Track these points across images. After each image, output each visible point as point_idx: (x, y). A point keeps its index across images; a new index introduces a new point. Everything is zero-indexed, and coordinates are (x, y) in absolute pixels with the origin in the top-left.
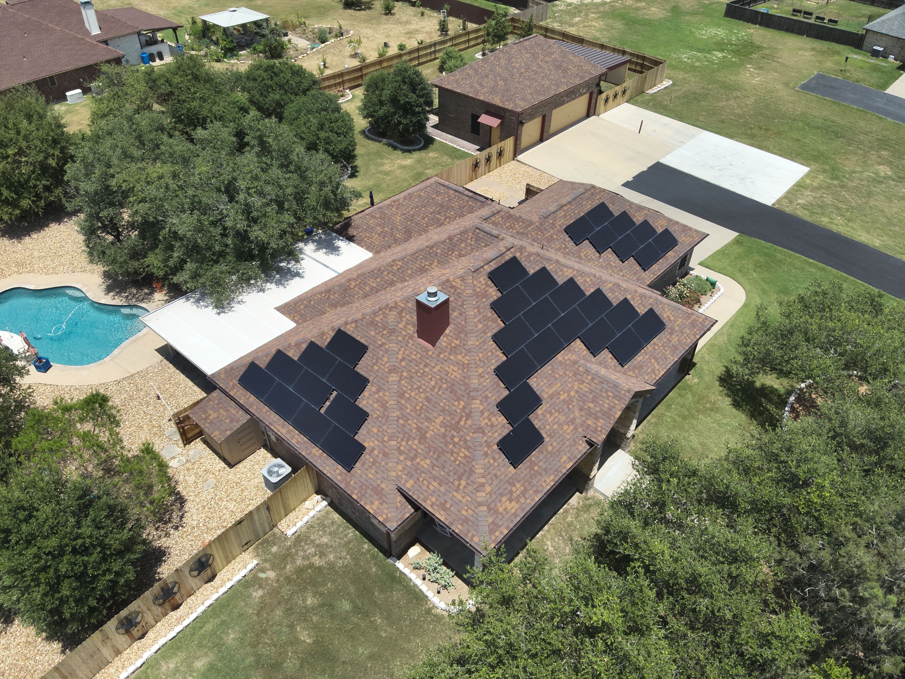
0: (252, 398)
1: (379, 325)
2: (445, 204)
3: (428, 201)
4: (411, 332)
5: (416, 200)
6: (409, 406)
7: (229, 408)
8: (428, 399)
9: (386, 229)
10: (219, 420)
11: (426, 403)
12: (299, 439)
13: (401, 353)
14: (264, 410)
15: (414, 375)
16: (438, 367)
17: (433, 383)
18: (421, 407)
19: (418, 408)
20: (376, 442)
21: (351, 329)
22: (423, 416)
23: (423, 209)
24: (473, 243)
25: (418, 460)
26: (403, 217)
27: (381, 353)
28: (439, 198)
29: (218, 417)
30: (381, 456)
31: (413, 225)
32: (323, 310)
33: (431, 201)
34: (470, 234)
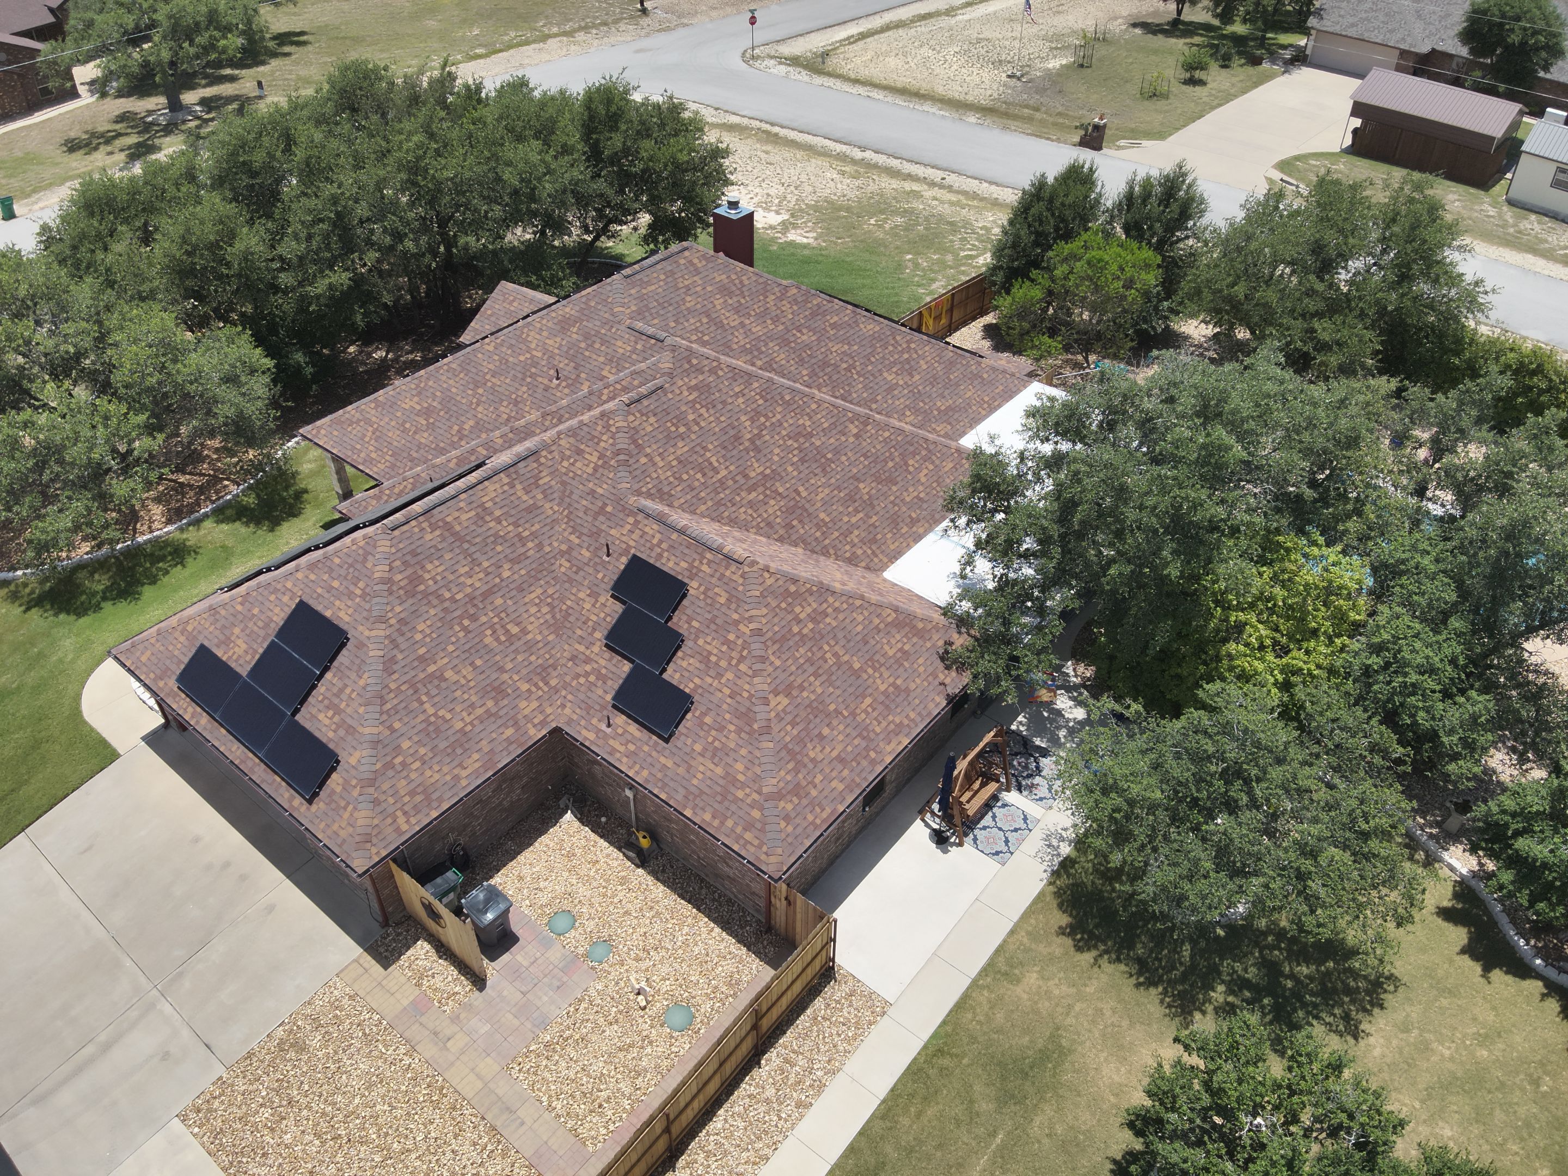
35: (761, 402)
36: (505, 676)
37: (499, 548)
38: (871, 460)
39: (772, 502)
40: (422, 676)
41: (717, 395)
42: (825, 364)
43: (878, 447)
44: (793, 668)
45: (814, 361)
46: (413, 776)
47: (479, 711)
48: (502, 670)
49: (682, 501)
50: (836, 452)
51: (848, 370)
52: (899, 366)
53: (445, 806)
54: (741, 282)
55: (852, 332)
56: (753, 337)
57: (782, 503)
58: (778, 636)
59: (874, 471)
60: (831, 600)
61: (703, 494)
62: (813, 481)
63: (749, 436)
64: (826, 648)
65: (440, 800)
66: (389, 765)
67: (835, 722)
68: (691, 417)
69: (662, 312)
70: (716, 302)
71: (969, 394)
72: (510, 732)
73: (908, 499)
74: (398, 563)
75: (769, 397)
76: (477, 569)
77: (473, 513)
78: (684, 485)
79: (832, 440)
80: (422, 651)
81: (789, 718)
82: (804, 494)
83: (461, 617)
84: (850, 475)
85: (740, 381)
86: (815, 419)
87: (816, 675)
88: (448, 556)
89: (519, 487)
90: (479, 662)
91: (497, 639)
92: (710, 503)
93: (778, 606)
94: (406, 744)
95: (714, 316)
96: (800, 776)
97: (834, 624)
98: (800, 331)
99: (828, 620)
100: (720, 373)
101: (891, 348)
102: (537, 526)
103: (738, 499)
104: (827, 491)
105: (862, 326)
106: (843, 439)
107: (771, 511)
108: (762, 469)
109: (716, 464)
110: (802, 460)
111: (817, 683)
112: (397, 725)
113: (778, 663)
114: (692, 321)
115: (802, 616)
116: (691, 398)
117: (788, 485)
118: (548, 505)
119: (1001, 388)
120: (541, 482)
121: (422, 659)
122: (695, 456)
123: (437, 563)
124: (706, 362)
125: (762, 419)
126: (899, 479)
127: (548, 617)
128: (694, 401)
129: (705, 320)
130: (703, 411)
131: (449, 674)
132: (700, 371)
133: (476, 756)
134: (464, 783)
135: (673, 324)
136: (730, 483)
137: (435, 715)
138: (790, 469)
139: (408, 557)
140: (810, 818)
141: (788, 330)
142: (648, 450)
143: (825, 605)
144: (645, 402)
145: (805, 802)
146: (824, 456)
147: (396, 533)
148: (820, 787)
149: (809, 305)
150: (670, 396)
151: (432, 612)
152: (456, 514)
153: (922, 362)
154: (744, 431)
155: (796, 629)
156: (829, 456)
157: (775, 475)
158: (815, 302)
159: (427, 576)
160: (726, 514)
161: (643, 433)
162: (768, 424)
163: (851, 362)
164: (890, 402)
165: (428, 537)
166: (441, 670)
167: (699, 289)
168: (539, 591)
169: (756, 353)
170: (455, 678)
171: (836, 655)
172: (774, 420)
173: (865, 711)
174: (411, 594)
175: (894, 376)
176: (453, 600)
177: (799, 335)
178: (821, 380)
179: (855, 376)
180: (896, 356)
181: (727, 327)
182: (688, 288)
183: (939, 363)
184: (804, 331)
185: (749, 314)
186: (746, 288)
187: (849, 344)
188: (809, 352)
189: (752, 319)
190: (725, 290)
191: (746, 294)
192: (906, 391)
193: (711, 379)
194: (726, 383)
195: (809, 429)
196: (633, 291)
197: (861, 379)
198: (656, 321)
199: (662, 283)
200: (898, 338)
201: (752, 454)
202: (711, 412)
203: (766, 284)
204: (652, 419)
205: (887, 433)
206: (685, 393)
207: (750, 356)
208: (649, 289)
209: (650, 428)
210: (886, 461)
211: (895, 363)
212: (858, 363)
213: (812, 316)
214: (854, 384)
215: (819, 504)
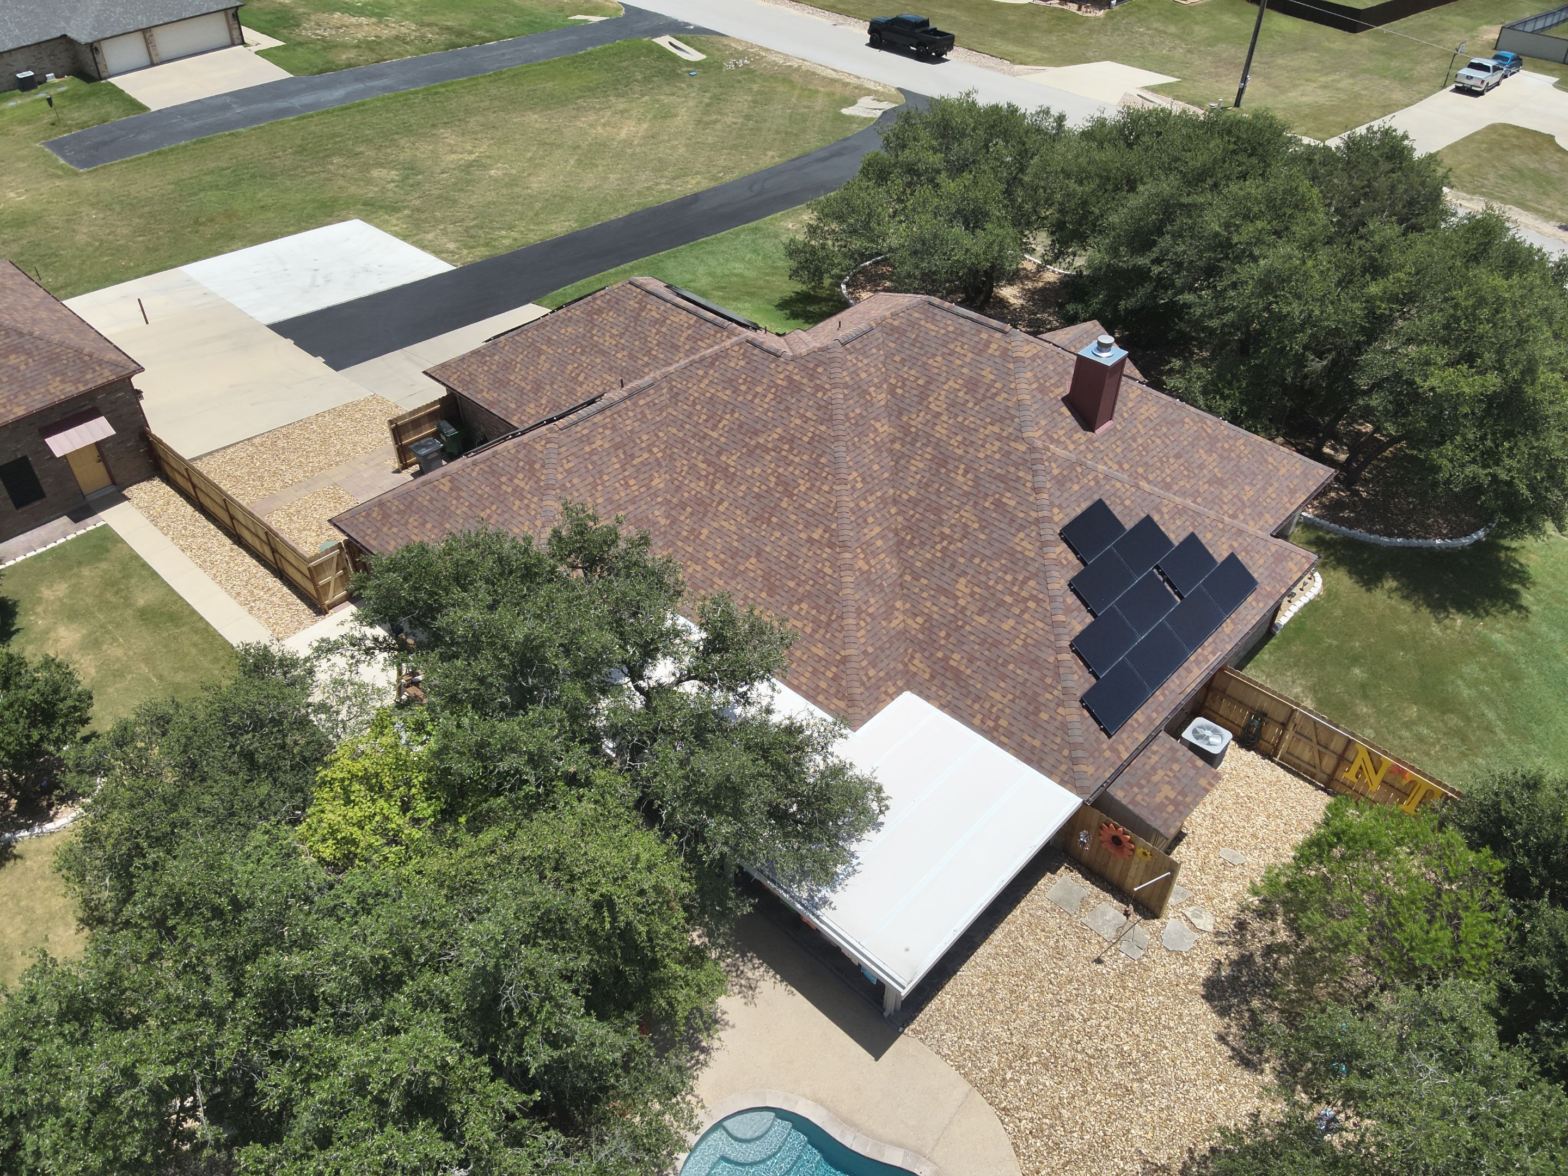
0: (1139, 716)
1: (1065, 473)
2: (618, 439)
3: (593, 463)
4: (1084, 439)
5: (575, 481)
6: (1182, 483)
7: (1148, 767)
8: (1178, 456)
10: (1174, 781)
11: (1182, 461)
12: (1210, 649)
13: (1110, 463)
14: (1161, 698)
15: (1145, 459)
16: (1140, 426)
17: (1158, 441)
18: (1186, 468)
19: (1186, 473)
20: (1223, 539)
21: (1061, 516)
22: (1196, 471)
23: (606, 478)
24: (866, 361)
25: (1245, 498)
27: (1107, 487)
28: (599, 443)
29: (1168, 783)
30: (1240, 540)
32: (893, 633)
33: (595, 458)
34: (849, 357)
35: (806, 439)
36: (548, 387)
37: (637, 343)
38: (788, 561)
39: (702, 484)
41: (793, 400)
42: (938, 511)
43: (807, 566)
44: (473, 487)
45: (934, 498)
46: (481, 370)
47: (523, 384)
49: (675, 413)
50: (782, 525)
51: (943, 537)
52: (985, 593)
53: (465, 393)
54: (996, 394)
55: (1002, 526)
56: (928, 430)
57: (704, 493)
58: (495, 468)
59: (775, 568)
60: (535, 499)
61: (687, 426)
62: (738, 512)
63: (762, 441)
64: (494, 508)
65: (469, 390)
66: (484, 356)
67: (436, 531)
68: (759, 389)
69: (906, 345)
70: (951, 383)
71: (997, 696)
72: (513, 406)
74: (609, 297)
75: (815, 444)
76: (618, 338)
77: (658, 316)
78: (690, 409)
79: (794, 517)
80: (554, 337)
81: (434, 495)
82: (721, 508)
83: (581, 347)
84: (762, 546)
85: (820, 413)
86: (810, 493)
87: (471, 506)
88: (621, 319)
89: (690, 332)
90: (554, 369)
91: (571, 372)
92: (681, 435)
93: (520, 460)
94: (498, 358)
95: (932, 387)
96: (396, 516)
97: (515, 508)
98: (966, 472)
99: (517, 502)
100: (820, 394)
101: (1009, 578)
102: (662, 356)
103: (694, 454)
104: (733, 528)
105: (1021, 535)
106: (800, 527)
107: (693, 485)
108: (732, 464)
109: (721, 426)
110: (758, 496)
111: (464, 509)
112: (508, 348)
113: (474, 474)
114: (913, 372)
115: (516, 481)
116: (780, 382)
117: (725, 491)
118: (682, 355)
119: (1037, 743)
120: (700, 343)
121: (549, 340)
122: (721, 407)
123: (615, 315)
124: (825, 378)
125: (786, 447)
126: (778, 597)
128: (777, 386)
129: (921, 382)
130: (771, 396)
131: (543, 357)
134: (479, 396)
135: (898, 359)
136: (708, 443)
137: (517, 363)
138: (743, 488)
139: (614, 300)
140: (369, 532)
141: (960, 459)
142: (711, 372)
143: (529, 496)
144: (757, 351)
145: (378, 524)
146: (772, 515)
147: (629, 286)
148: (389, 533)
149: (1012, 470)
150: (773, 366)
151: (581, 330)
152: (654, 308)
153: (1011, 622)
154: (765, 436)
155: (504, 479)
156: (774, 520)
157: (730, 478)
158: (1021, 474)
159: (604, 315)
160: (676, 450)
161: (726, 361)
162: (784, 453)
163: (957, 536)
164: (925, 595)
165: (631, 303)
166: (545, 353)
167: (958, 362)
169: (908, 439)
170: (542, 362)
171: (490, 516)
174: (591, 313)
175: (968, 591)
176: (592, 336)
177: (961, 472)
178: (912, 512)
179: (939, 547)
180: (1000, 587)
181: (925, 403)
182: (952, 352)
183: (1025, 645)
184: (970, 476)
185: (957, 415)
186: (990, 402)
187: (982, 528)
188: (942, 489)
189: (951, 421)
190: (972, 385)
191: (983, 404)
192: (952, 611)
193: (809, 390)
194: (811, 403)
195: (795, 492)
196: (916, 315)
197: (939, 554)
198: (893, 345)
199: (943, 331)
200: (1032, 583)
201: (744, 450)
202: (773, 403)
203: (1012, 418)
204: (742, 363)
205: (829, 571)
206: (782, 376)
207: (901, 435)
208: (929, 325)
209: (732, 364)
210: (793, 578)
211: (988, 588)
212: (959, 545)
213: (999, 478)
214: (927, 548)
215: (715, 525)
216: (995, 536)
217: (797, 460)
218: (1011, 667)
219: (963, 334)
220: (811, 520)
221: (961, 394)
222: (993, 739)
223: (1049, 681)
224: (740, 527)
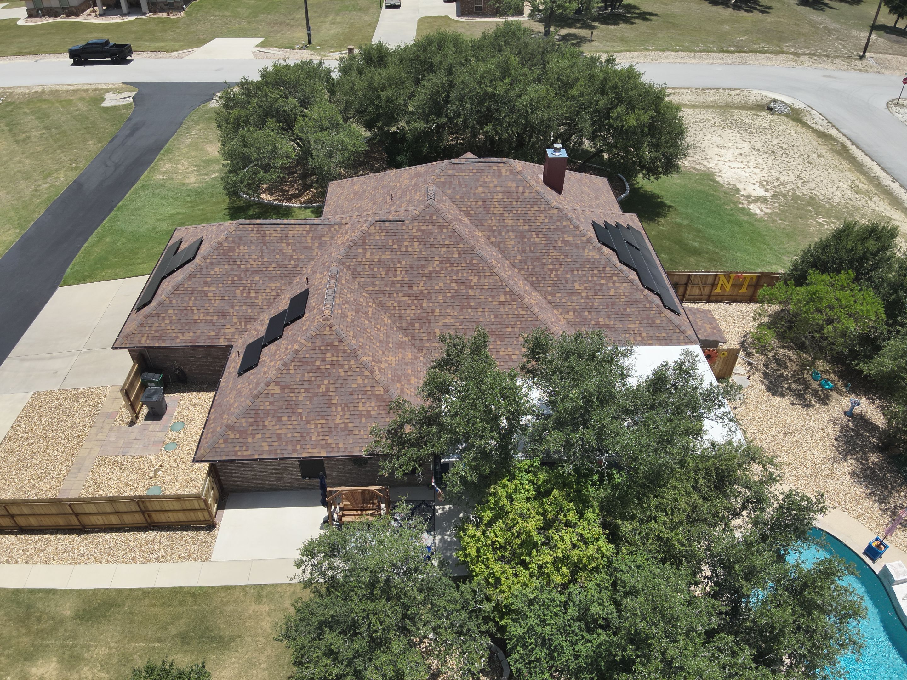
0: (674, 302)
1: (576, 215)
2: (354, 307)
3: (358, 326)
5: (361, 340)
9: (409, 371)
20: (620, 220)
21: (592, 234)
23: (369, 331)
24: (447, 205)
25: (606, 201)
26: (387, 353)
28: (349, 314)
29: (704, 323)
31: (391, 340)
33: (356, 323)
34: (441, 205)
35: (456, 256)
36: (232, 311)
37: (278, 256)
38: (497, 320)
39: (413, 308)
40: (200, 289)
41: (432, 240)
42: (538, 259)
43: (510, 316)
44: (298, 379)
45: (531, 254)
46: (163, 325)
47: (209, 317)
48: (232, 307)
49: (363, 279)
50: (479, 304)
51: (551, 270)
52: (591, 285)
53: (163, 345)
54: (523, 193)
55: (575, 251)
56: (502, 224)
57: (419, 311)
58: (304, 360)
59: (494, 326)
60: (352, 362)
61: (377, 283)
62: (448, 311)
63: (431, 269)
64: (326, 382)
65: (164, 341)
66: (158, 315)
67: (293, 418)
68: (406, 243)
69: (457, 189)
70: (496, 197)
71: (632, 325)
72: (213, 334)
73: (502, 353)
74: (231, 239)
75: (463, 256)
76: (260, 260)
77: (280, 235)
78: (372, 273)
79: (482, 297)
80: (209, 279)
81: (272, 399)
82: (436, 314)
83: (236, 276)
84: (477, 320)
85: (453, 239)
86: (482, 281)
87: (307, 390)
88: (253, 247)
89: (311, 235)
90: (226, 298)
91: (242, 294)
92: (377, 289)
93: (319, 347)
94: (171, 311)
95: (487, 203)
96: (251, 428)
97: (342, 374)
98: (538, 236)
99: (340, 370)
100: (445, 230)
101: (596, 272)
102: (303, 256)
103: (395, 295)
105: (586, 250)
106: (490, 300)
107: (408, 311)
108: (423, 288)
109: (398, 272)
110: (453, 297)
111: (304, 395)
112: (174, 302)
113: (292, 371)
114: (471, 200)
115: (327, 359)
116: (416, 234)
117: (431, 305)
118: (316, 250)
119: (664, 335)
120: (323, 238)
121: (206, 283)
122: (390, 263)
123: (246, 247)
124: (441, 221)
125: (448, 265)
126: (507, 340)
127: (272, 298)
128: (415, 237)
129: (480, 203)
130: (416, 244)
131: (210, 295)
132: (433, 224)
133: (191, 334)
134: (178, 341)
135: (458, 197)
136: (399, 285)
137: (191, 307)
138: (440, 297)
139: (237, 239)
140: (237, 449)
141: (529, 230)
142: (367, 247)
143: (346, 362)
144: (387, 224)
145: (241, 440)
146: (469, 302)
147: (241, 226)
148: (255, 440)
149: (559, 224)
150: (404, 227)
151: (226, 266)
152: (272, 232)
153: (613, 290)
154: (431, 265)
155: (318, 363)
156: (472, 304)
157: (428, 296)
158: (564, 224)
159: (237, 251)
160: (381, 299)
161: (372, 237)
162: (449, 269)
163: (557, 266)
164: (564, 301)
165: (252, 235)
166: (209, 291)
167: (491, 186)
168: (278, 285)
169: (496, 233)
170: (212, 298)
171: (328, 389)
172: (455, 269)
173: (316, 425)
174: (224, 254)
175: (582, 288)
176: (239, 267)
177: (535, 236)
178: (526, 267)
179: (552, 276)
180: (595, 278)
181: (491, 212)
182: (485, 183)
183: (626, 297)
184: (541, 236)
185: (511, 211)
186: (523, 197)
187: (566, 257)
188: (532, 248)
189: (511, 215)
190: (508, 193)
191: (520, 200)
192: (582, 301)
193: (436, 231)
194: (443, 237)
195: (472, 284)
196: (450, 171)
197: (556, 279)
198: (449, 191)
199: (471, 174)
200: (608, 269)
201: (425, 278)
202: (421, 246)
203: (539, 200)
204: (383, 234)
205: (524, 312)
206: (414, 230)
207: (491, 233)
208: (461, 174)
209: (378, 238)
210: (507, 326)
211: (590, 281)
212: (562, 269)
213: (555, 230)
214: (547, 279)
215: (440, 324)
216: (574, 257)
217: (459, 268)
218: (628, 309)
219: (483, 171)
220: (493, 293)
221: (505, 200)
222: (645, 345)
223: (648, 306)
224: (456, 317)
